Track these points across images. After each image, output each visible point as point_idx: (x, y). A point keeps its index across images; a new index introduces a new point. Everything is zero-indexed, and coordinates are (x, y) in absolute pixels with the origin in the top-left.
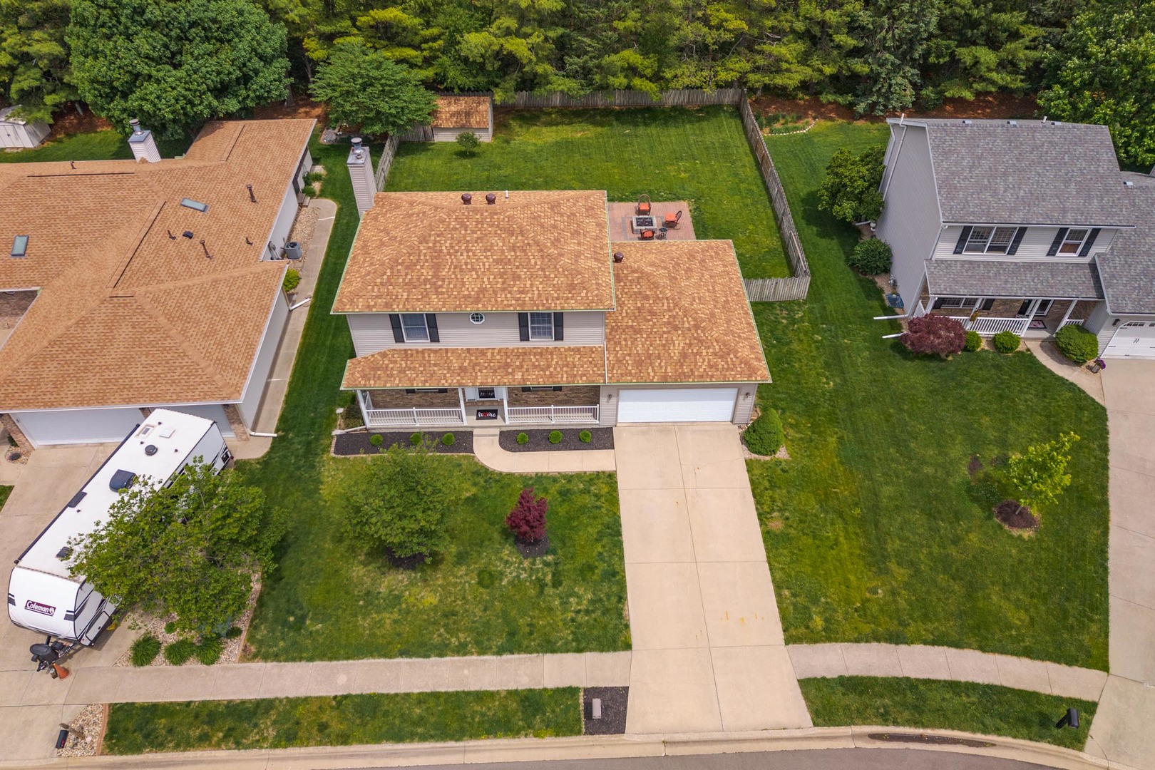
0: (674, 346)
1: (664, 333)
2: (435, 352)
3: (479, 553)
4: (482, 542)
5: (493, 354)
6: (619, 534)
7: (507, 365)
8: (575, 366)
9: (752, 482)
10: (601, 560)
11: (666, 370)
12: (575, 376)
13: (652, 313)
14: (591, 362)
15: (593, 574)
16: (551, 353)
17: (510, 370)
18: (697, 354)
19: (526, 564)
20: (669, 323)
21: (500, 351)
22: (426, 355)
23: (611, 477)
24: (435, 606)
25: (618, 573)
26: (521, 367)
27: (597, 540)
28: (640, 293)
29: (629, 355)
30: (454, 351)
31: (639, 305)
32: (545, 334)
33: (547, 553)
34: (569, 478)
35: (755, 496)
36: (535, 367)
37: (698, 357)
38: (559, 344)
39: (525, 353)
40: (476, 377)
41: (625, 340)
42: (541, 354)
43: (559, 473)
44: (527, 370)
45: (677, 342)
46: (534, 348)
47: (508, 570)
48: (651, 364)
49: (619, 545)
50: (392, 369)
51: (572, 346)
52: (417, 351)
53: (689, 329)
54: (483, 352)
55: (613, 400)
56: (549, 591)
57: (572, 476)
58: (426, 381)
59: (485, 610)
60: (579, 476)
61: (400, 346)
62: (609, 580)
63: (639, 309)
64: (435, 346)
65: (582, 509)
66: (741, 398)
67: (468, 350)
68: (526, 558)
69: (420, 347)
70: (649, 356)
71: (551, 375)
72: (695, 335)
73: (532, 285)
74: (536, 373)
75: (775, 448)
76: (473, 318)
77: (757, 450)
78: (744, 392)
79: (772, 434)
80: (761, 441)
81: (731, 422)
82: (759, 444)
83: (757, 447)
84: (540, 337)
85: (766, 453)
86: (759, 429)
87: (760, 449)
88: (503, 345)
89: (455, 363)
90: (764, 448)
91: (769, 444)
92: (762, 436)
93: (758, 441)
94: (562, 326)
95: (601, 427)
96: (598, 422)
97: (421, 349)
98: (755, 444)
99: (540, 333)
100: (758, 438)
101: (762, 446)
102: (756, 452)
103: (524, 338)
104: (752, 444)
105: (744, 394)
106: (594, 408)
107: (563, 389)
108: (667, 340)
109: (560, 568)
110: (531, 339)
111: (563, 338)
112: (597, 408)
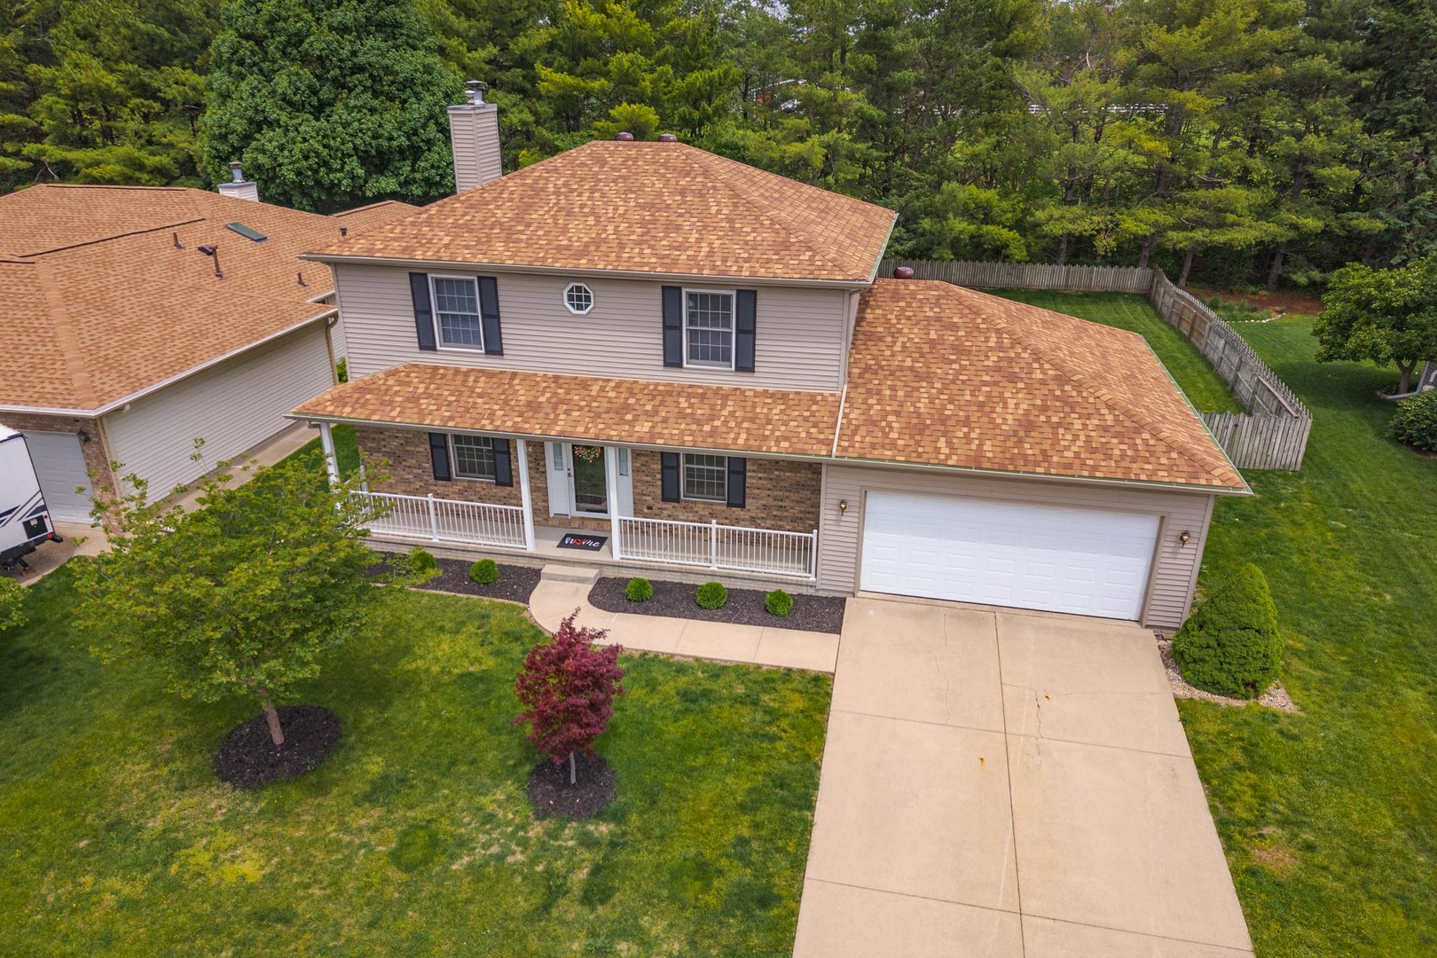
0: (1005, 406)
1: (985, 384)
2: (490, 375)
3: (433, 786)
4: (453, 763)
5: (602, 389)
6: (807, 802)
7: (627, 408)
8: (769, 422)
9: (1197, 748)
10: (741, 858)
11: (981, 445)
12: (766, 438)
13: (960, 350)
14: (806, 419)
15: (707, 887)
16: (725, 398)
17: (629, 417)
18: (1059, 424)
19: (536, 830)
20: (998, 369)
21: (618, 385)
22: (472, 379)
23: (818, 687)
24: (251, 888)
25: (779, 898)
26: (655, 412)
27: (742, 808)
28: (938, 319)
29: (897, 414)
30: (526, 377)
31: (933, 335)
32: (715, 358)
33: (600, 816)
34: (717, 671)
35: (1205, 779)
36: (682, 415)
37: (1061, 431)
38: (744, 381)
39: (671, 391)
40: (555, 422)
41: (893, 388)
42: (703, 397)
43: (697, 659)
44: (665, 420)
45: (1011, 403)
46: (691, 386)
47: (483, 838)
48: (945, 434)
49: (801, 832)
50: (396, 393)
51: (771, 390)
52: (457, 371)
53: (1043, 382)
54: (584, 384)
55: (850, 517)
56: (569, 909)
57: (724, 668)
58: (451, 418)
59: (372, 925)
60: (742, 671)
61: (427, 359)
62: (749, 915)
63: (932, 343)
64: (493, 364)
65: (726, 736)
66: (1167, 546)
67: (556, 379)
68: (541, 816)
69: (465, 364)
70: (944, 420)
71: (713, 433)
72: (1058, 393)
73: (699, 240)
74: (683, 426)
75: (1259, 676)
76: (570, 298)
77: (1208, 678)
78: (1174, 528)
79: (1251, 633)
80: (1219, 650)
81: (1139, 622)
82: (1215, 660)
83: (1209, 669)
84: (705, 357)
85: (1233, 686)
86: (1215, 617)
87: (1215, 673)
88: (629, 375)
89: (522, 396)
90: (1229, 671)
91: (1243, 661)
92: (1222, 635)
93: (1211, 652)
94: (753, 332)
95: (820, 594)
96: (813, 579)
97: (464, 368)
98: (1203, 660)
99: (705, 350)
100: (1213, 643)
101: (1225, 666)
102: (1205, 683)
103: (672, 359)
104: (1195, 661)
105: (1175, 533)
106: (806, 538)
107: (748, 501)
108: (989, 395)
109: (621, 857)
110: (685, 365)
111: (754, 366)
112: (812, 538)
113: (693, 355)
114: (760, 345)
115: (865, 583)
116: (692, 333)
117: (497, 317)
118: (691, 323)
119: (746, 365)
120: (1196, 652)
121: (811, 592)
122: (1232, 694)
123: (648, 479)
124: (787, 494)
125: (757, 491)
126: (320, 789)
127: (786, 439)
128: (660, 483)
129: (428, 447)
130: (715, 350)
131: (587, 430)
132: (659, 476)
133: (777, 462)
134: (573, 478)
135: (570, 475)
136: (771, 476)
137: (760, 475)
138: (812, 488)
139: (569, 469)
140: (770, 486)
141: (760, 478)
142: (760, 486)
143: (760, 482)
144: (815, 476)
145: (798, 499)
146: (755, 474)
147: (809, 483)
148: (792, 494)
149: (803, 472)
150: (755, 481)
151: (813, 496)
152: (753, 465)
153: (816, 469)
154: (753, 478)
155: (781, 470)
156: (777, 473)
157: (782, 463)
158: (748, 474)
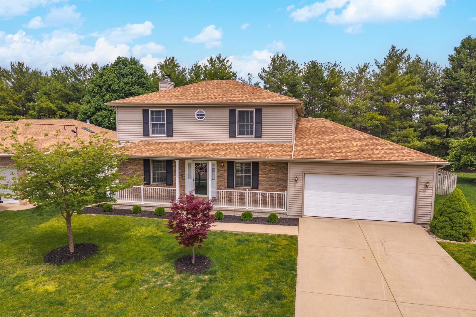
0: (353, 145)
1: (344, 140)
2: (168, 143)
3: (133, 265)
5: (207, 145)
6: (293, 269)
7: (216, 149)
8: (267, 151)
10: (267, 284)
11: (346, 154)
12: (267, 155)
13: (333, 133)
14: (281, 150)
15: (253, 293)
16: (251, 146)
17: (217, 151)
18: (373, 149)
19: (177, 277)
21: (213, 144)
22: (161, 144)
25: (285, 297)
26: (226, 150)
27: (265, 270)
29: (314, 148)
30: (180, 143)
31: (323, 130)
32: (247, 134)
33: (205, 273)
34: (251, 235)
36: (236, 150)
37: (375, 150)
38: (258, 141)
39: (231, 145)
40: (191, 153)
41: (311, 142)
42: (243, 146)
44: (230, 152)
45: (355, 144)
46: (238, 144)
47: (154, 280)
48: (332, 152)
49: (292, 277)
50: (134, 148)
51: (267, 143)
52: (156, 143)
54: (201, 144)
55: (299, 184)
57: (254, 234)
58: (153, 153)
59: (101, 306)
60: (261, 235)
61: (147, 139)
62: (273, 302)
63: (323, 132)
64: (169, 140)
66: (421, 189)
67: (191, 143)
68: (180, 272)
69: (158, 140)
70: (331, 149)
71: (247, 154)
72: (371, 141)
73: (242, 96)
74: (236, 153)
75: (468, 231)
76: (198, 115)
77: (448, 234)
78: (423, 181)
79: (462, 213)
80: (450, 222)
81: (414, 223)
82: (450, 226)
83: (448, 230)
84: (244, 134)
85: (459, 236)
86: (447, 209)
87: (450, 231)
88: (217, 141)
89: (179, 147)
90: (456, 230)
91: (461, 225)
92: (451, 215)
93: (447, 223)
94: (261, 123)
95: (289, 217)
96: (285, 211)
97: (159, 142)
98: (444, 227)
99: (244, 131)
100: (447, 219)
101: (454, 228)
102: (447, 236)
103: (232, 135)
104: (441, 229)
105: (423, 184)
106: (283, 194)
107: (260, 186)
108: (346, 143)
109: (214, 284)
110: (237, 136)
111: (261, 135)
112: (285, 194)
113: (240, 133)
114: (264, 128)
115: (306, 213)
116: (240, 125)
117: (172, 123)
118: (239, 121)
119: (259, 135)
120: (441, 225)
121: (285, 216)
122: (458, 240)
123: (223, 179)
124: (274, 183)
125: (263, 182)
126: (86, 265)
127: (274, 155)
128: (227, 181)
129: (143, 172)
130: (247, 131)
131: (202, 155)
132: (226, 178)
133: (270, 171)
134: (195, 181)
135: (194, 180)
136: (268, 176)
137: (264, 176)
138: (283, 180)
139: (194, 178)
140: (268, 180)
141: (264, 177)
142: (264, 180)
143: (264, 178)
144: (284, 175)
145: (278, 185)
146: (262, 176)
147: (282, 178)
148: (276, 183)
149: (280, 174)
150: (262, 178)
151: (284, 183)
152: (261, 172)
153: (284, 172)
154: (261, 177)
155: (271, 174)
156: (270, 175)
157: (272, 171)
158: (259, 176)
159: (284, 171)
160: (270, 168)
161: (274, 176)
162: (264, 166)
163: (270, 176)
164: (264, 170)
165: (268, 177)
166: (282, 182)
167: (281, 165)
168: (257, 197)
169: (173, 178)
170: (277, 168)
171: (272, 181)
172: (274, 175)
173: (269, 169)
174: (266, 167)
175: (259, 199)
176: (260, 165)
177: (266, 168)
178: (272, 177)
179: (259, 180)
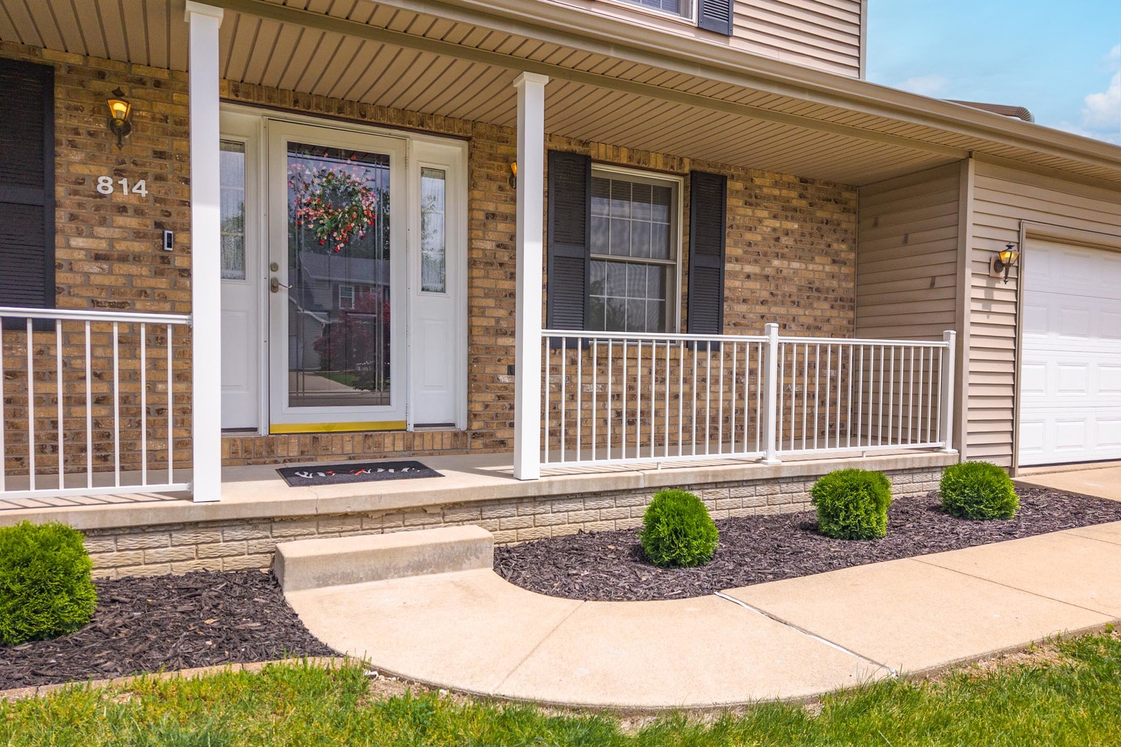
96: (950, 450)
111: (730, 26)
112: (945, 350)
124: (794, 311)
133: (777, 239)
134: (283, 296)
135: (274, 286)
136: (768, 271)
137: (748, 269)
138: (831, 296)
139: (274, 267)
140: (765, 295)
141: (748, 277)
142: (747, 295)
143: (750, 284)
144: (835, 268)
145: (810, 321)
146: (737, 267)
147: (827, 283)
148: (801, 311)
149: (817, 259)
150: (737, 284)
151: (835, 313)
152: (736, 245)
153: (837, 253)
154: (735, 275)
155: (783, 257)
156: (776, 263)
157: (784, 240)
158: (728, 267)
159: (835, 246)
160: (777, 224)
161: (796, 271)
162: (749, 212)
163: (779, 271)
164: (749, 236)
165: (767, 277)
166: (826, 306)
167: (821, 208)
168: (715, 400)
169: (60, 254)
170: (808, 227)
171: (783, 303)
172: (795, 265)
173: (774, 230)
174: (761, 213)
175: (727, 410)
176: (731, 202)
177: (760, 221)
178: (785, 279)
179: (726, 293)
